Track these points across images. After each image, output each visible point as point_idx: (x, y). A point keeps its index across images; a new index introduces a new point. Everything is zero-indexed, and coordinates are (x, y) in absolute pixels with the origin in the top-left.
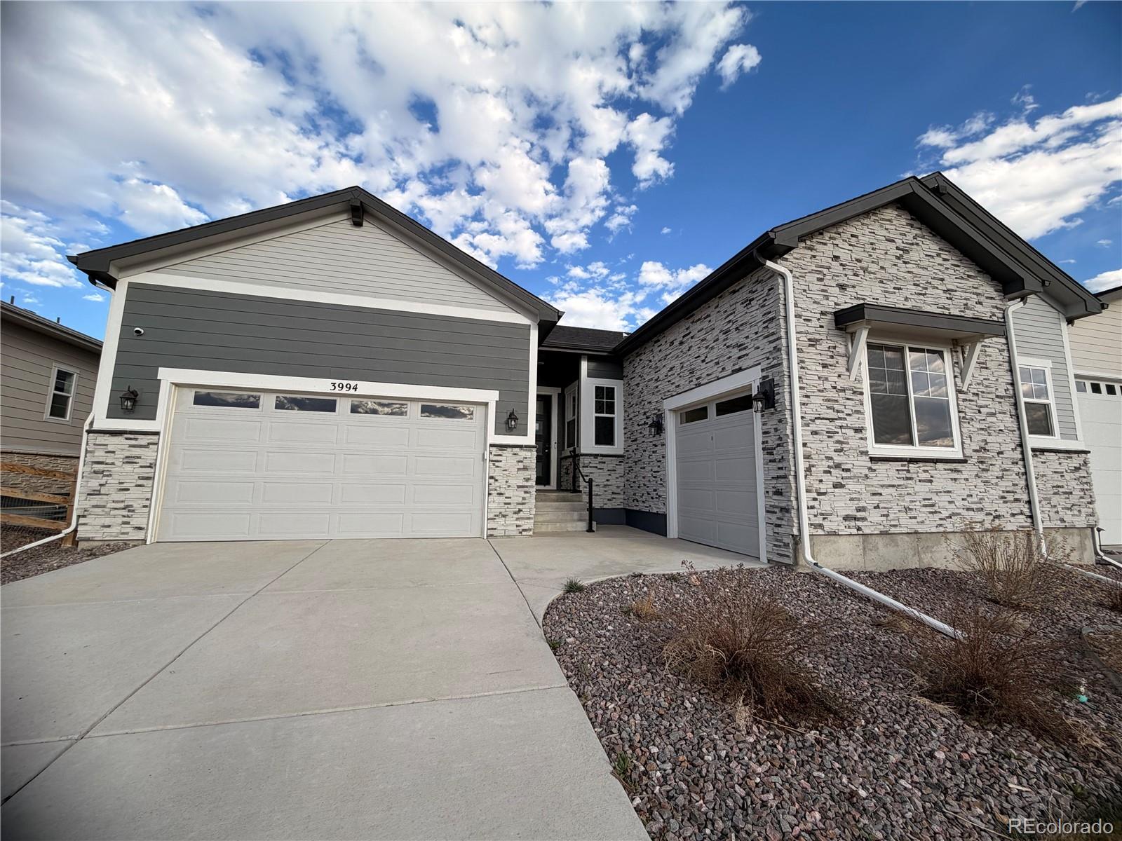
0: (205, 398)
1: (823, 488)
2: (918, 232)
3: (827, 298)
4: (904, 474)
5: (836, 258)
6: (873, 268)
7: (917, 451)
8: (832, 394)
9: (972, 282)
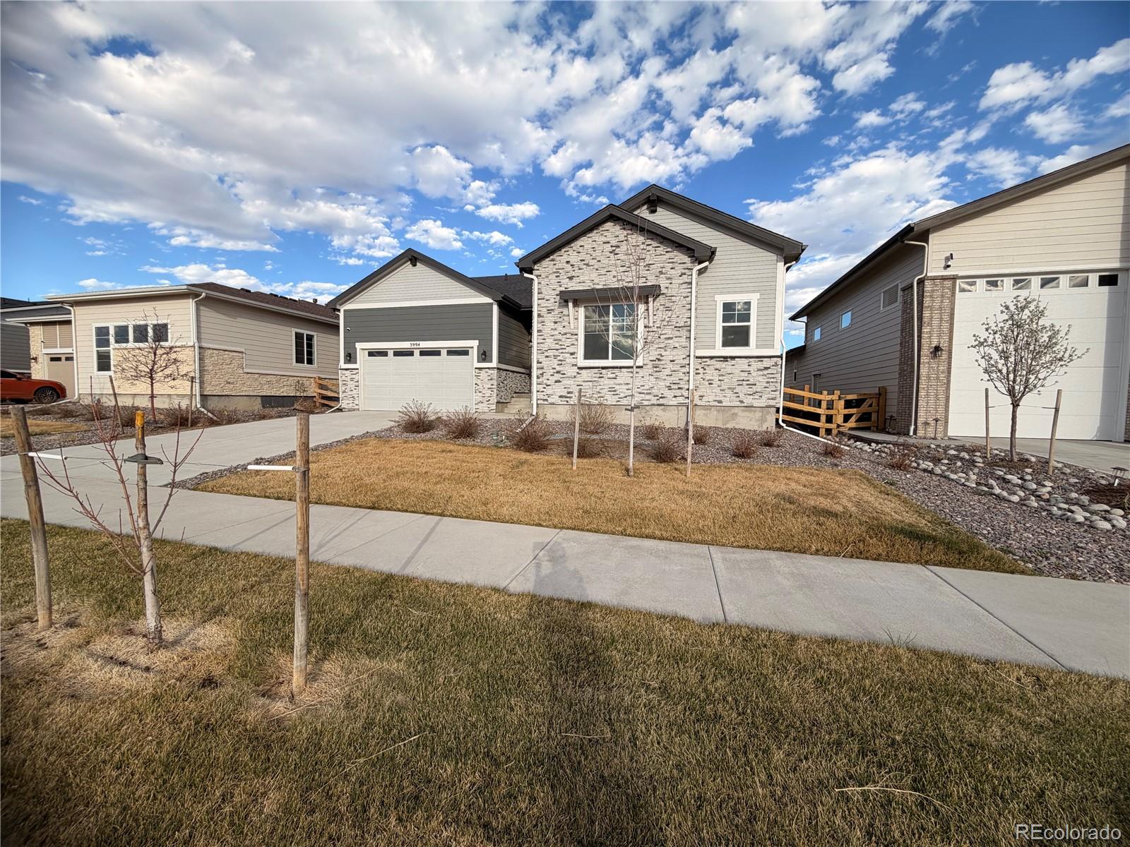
0: (372, 354)
1: (549, 383)
2: (630, 232)
3: (560, 286)
4: (598, 375)
5: (568, 262)
6: (592, 262)
7: (609, 362)
8: (560, 337)
9: (668, 255)
